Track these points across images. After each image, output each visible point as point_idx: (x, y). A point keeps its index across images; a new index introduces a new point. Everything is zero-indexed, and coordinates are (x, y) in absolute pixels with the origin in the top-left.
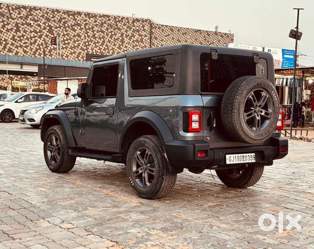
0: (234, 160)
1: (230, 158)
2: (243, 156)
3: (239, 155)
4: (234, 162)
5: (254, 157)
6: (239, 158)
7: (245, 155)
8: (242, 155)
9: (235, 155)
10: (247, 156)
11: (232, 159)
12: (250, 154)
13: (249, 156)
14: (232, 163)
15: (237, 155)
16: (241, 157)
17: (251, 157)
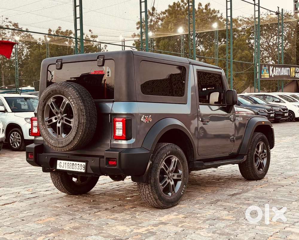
0: (64, 166)
1: (61, 164)
2: (73, 164)
3: (69, 162)
4: (64, 169)
5: (84, 166)
6: (68, 165)
7: (75, 163)
8: (72, 162)
9: (65, 162)
10: (77, 164)
11: (62, 165)
12: (80, 163)
13: (78, 164)
14: (62, 168)
15: (67, 162)
16: (71, 164)
17: (81, 166)
